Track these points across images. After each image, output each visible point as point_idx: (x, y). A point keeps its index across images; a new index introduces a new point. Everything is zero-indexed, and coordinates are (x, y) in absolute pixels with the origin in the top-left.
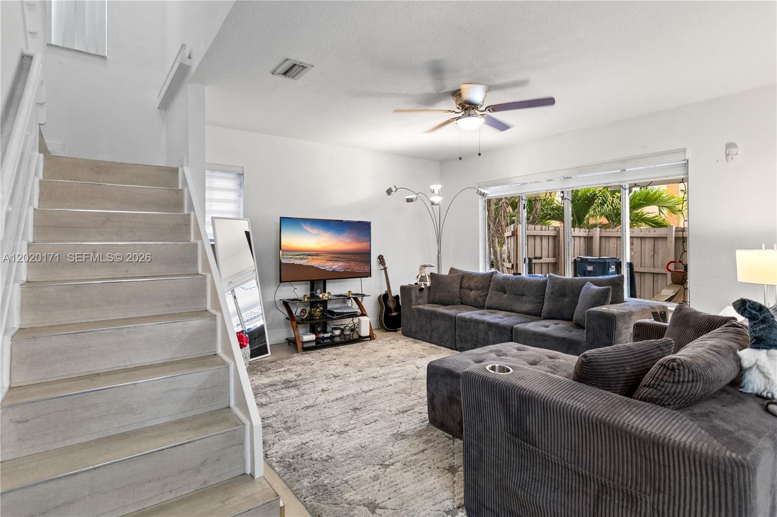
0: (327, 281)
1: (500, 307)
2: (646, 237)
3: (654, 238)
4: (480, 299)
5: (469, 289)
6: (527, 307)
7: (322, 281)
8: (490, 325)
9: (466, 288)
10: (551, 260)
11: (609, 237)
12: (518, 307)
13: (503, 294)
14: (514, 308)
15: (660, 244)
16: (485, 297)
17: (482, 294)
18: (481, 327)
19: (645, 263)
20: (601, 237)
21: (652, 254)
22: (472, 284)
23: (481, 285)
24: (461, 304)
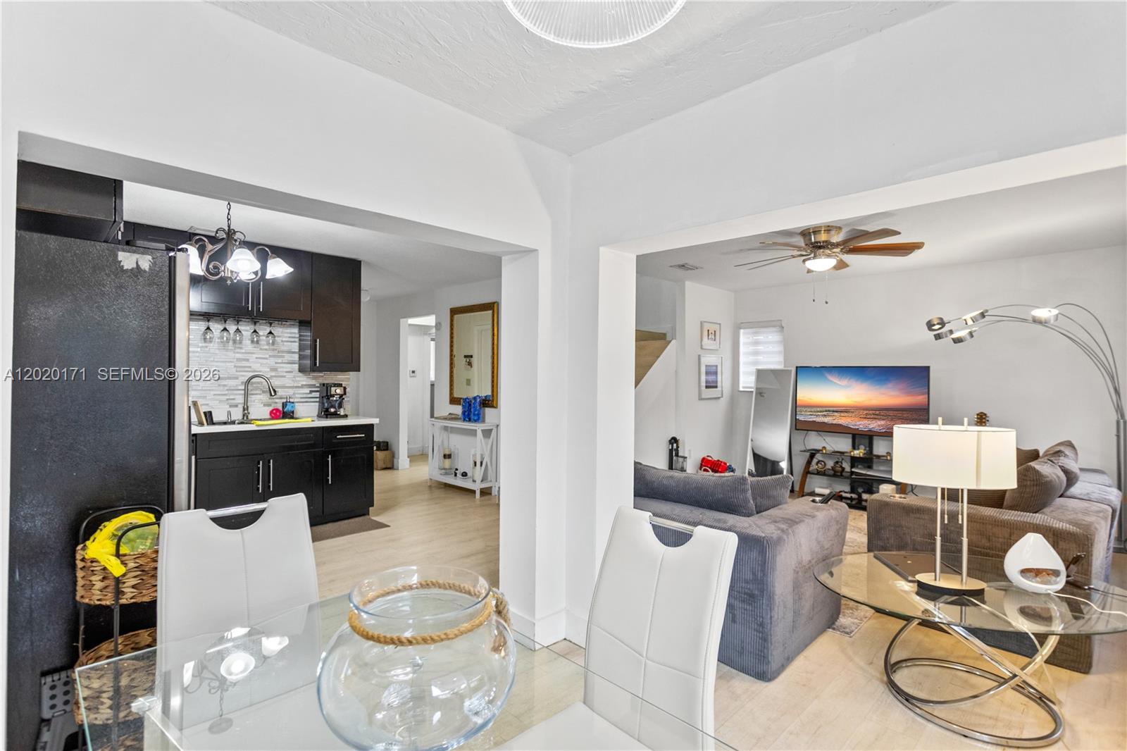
0: (875, 437)
7: (867, 437)
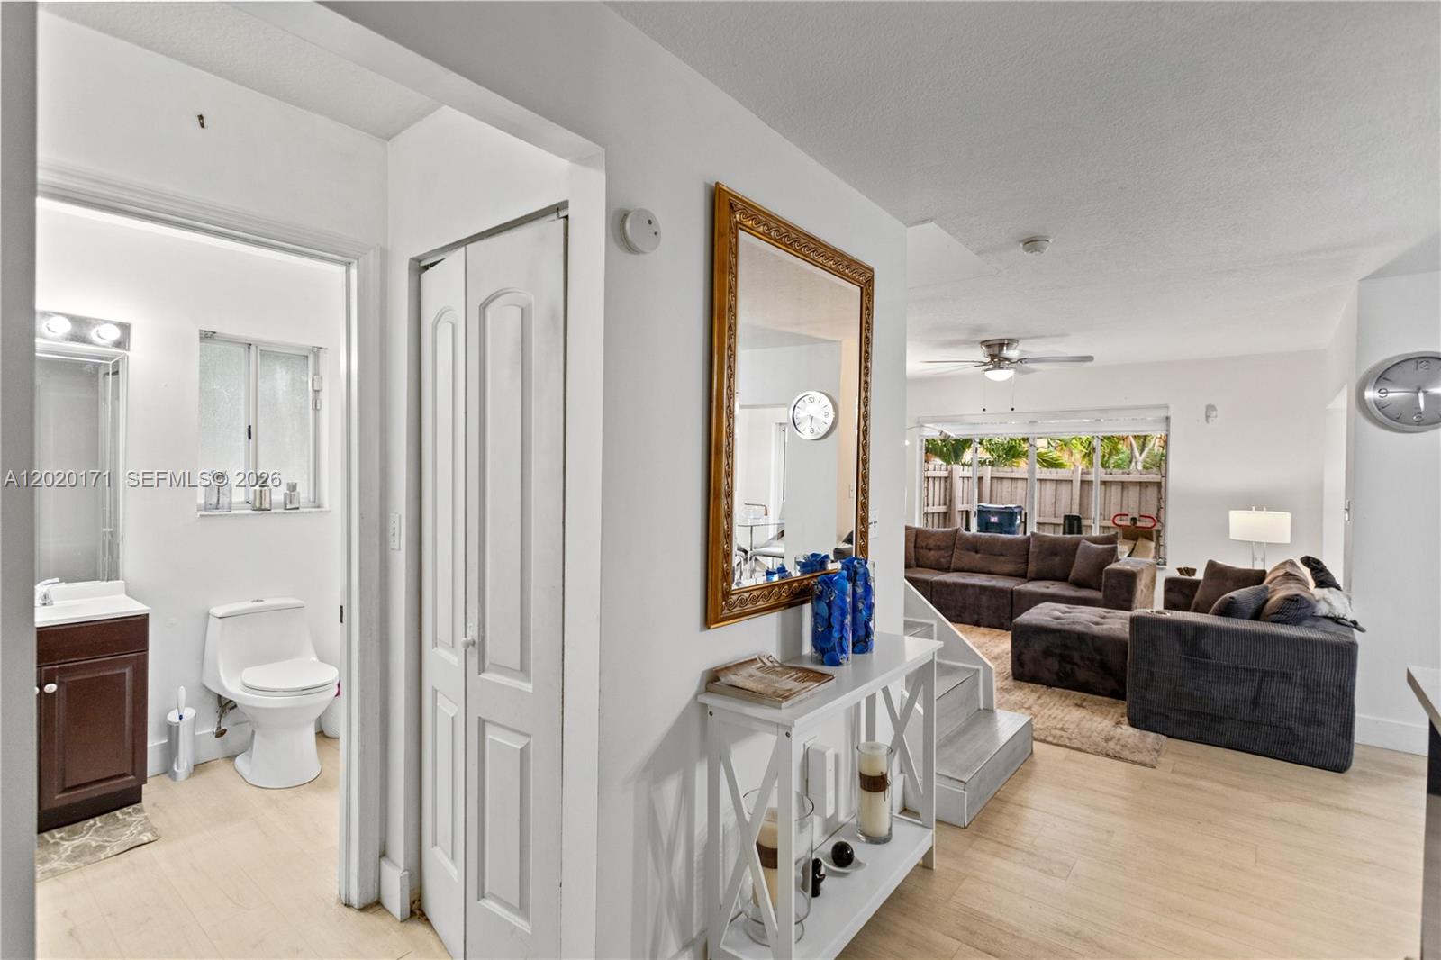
1: (974, 569)
2: (1046, 480)
3: (1057, 480)
4: (943, 560)
5: (926, 548)
6: (1009, 568)
8: (983, 589)
9: (922, 548)
10: (942, 509)
11: (1002, 478)
12: (997, 568)
13: (973, 554)
14: (992, 570)
15: (1064, 489)
16: (949, 559)
17: (946, 555)
18: (970, 591)
19: (1044, 511)
20: (992, 478)
21: (1053, 500)
22: (931, 543)
23: (944, 544)
24: (918, 566)
